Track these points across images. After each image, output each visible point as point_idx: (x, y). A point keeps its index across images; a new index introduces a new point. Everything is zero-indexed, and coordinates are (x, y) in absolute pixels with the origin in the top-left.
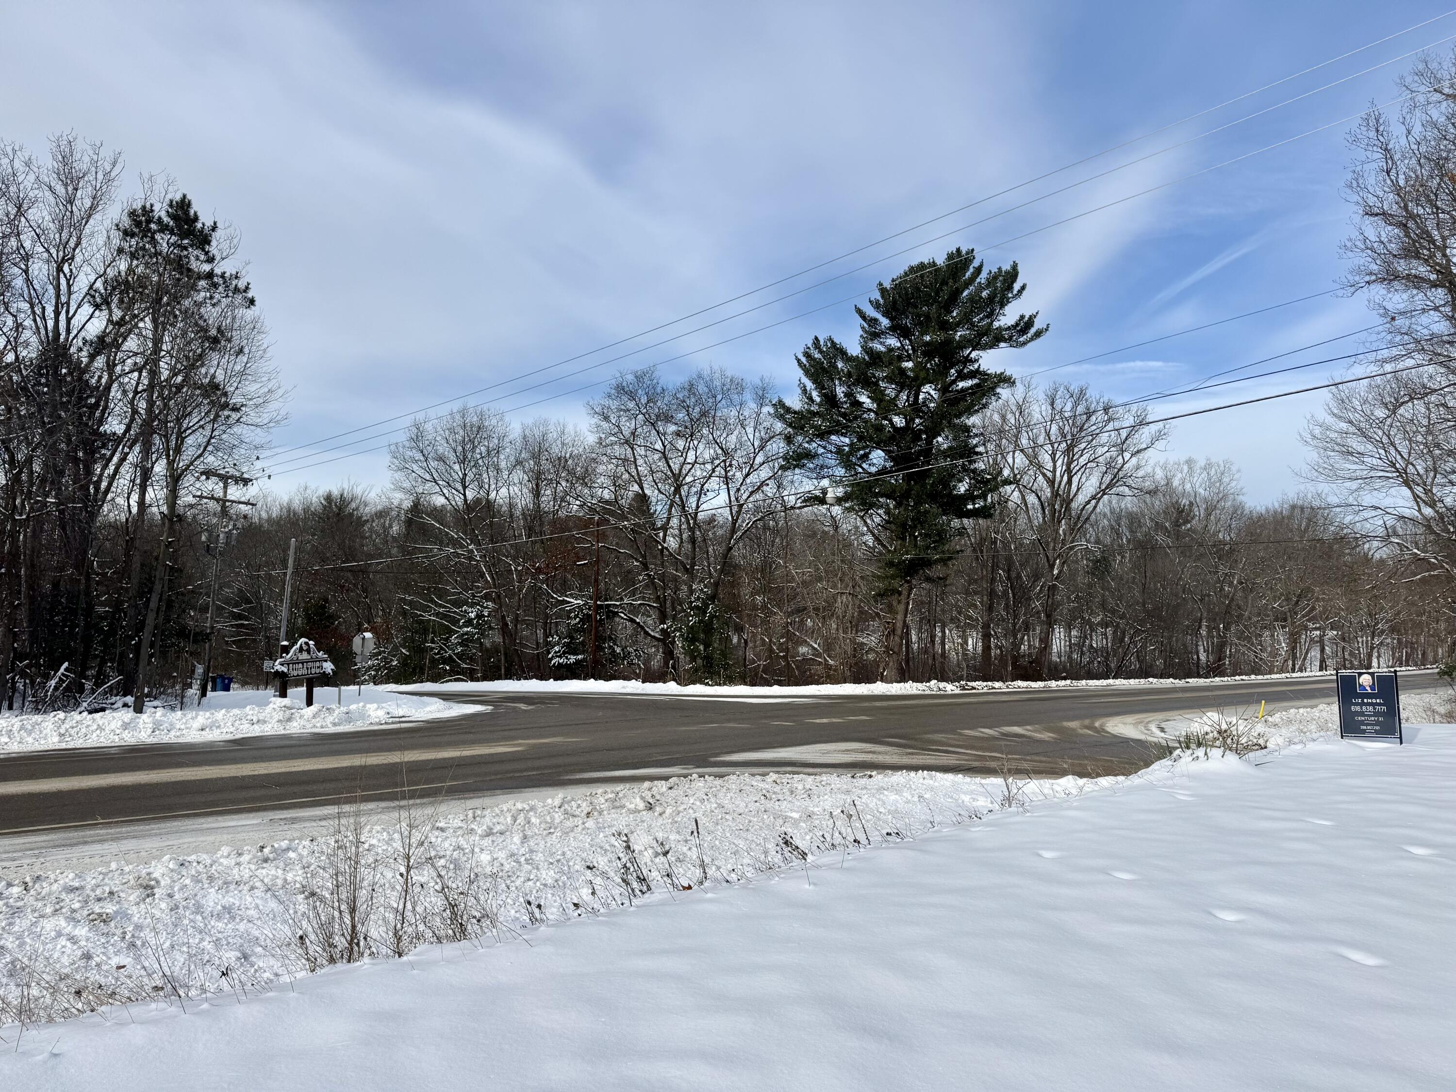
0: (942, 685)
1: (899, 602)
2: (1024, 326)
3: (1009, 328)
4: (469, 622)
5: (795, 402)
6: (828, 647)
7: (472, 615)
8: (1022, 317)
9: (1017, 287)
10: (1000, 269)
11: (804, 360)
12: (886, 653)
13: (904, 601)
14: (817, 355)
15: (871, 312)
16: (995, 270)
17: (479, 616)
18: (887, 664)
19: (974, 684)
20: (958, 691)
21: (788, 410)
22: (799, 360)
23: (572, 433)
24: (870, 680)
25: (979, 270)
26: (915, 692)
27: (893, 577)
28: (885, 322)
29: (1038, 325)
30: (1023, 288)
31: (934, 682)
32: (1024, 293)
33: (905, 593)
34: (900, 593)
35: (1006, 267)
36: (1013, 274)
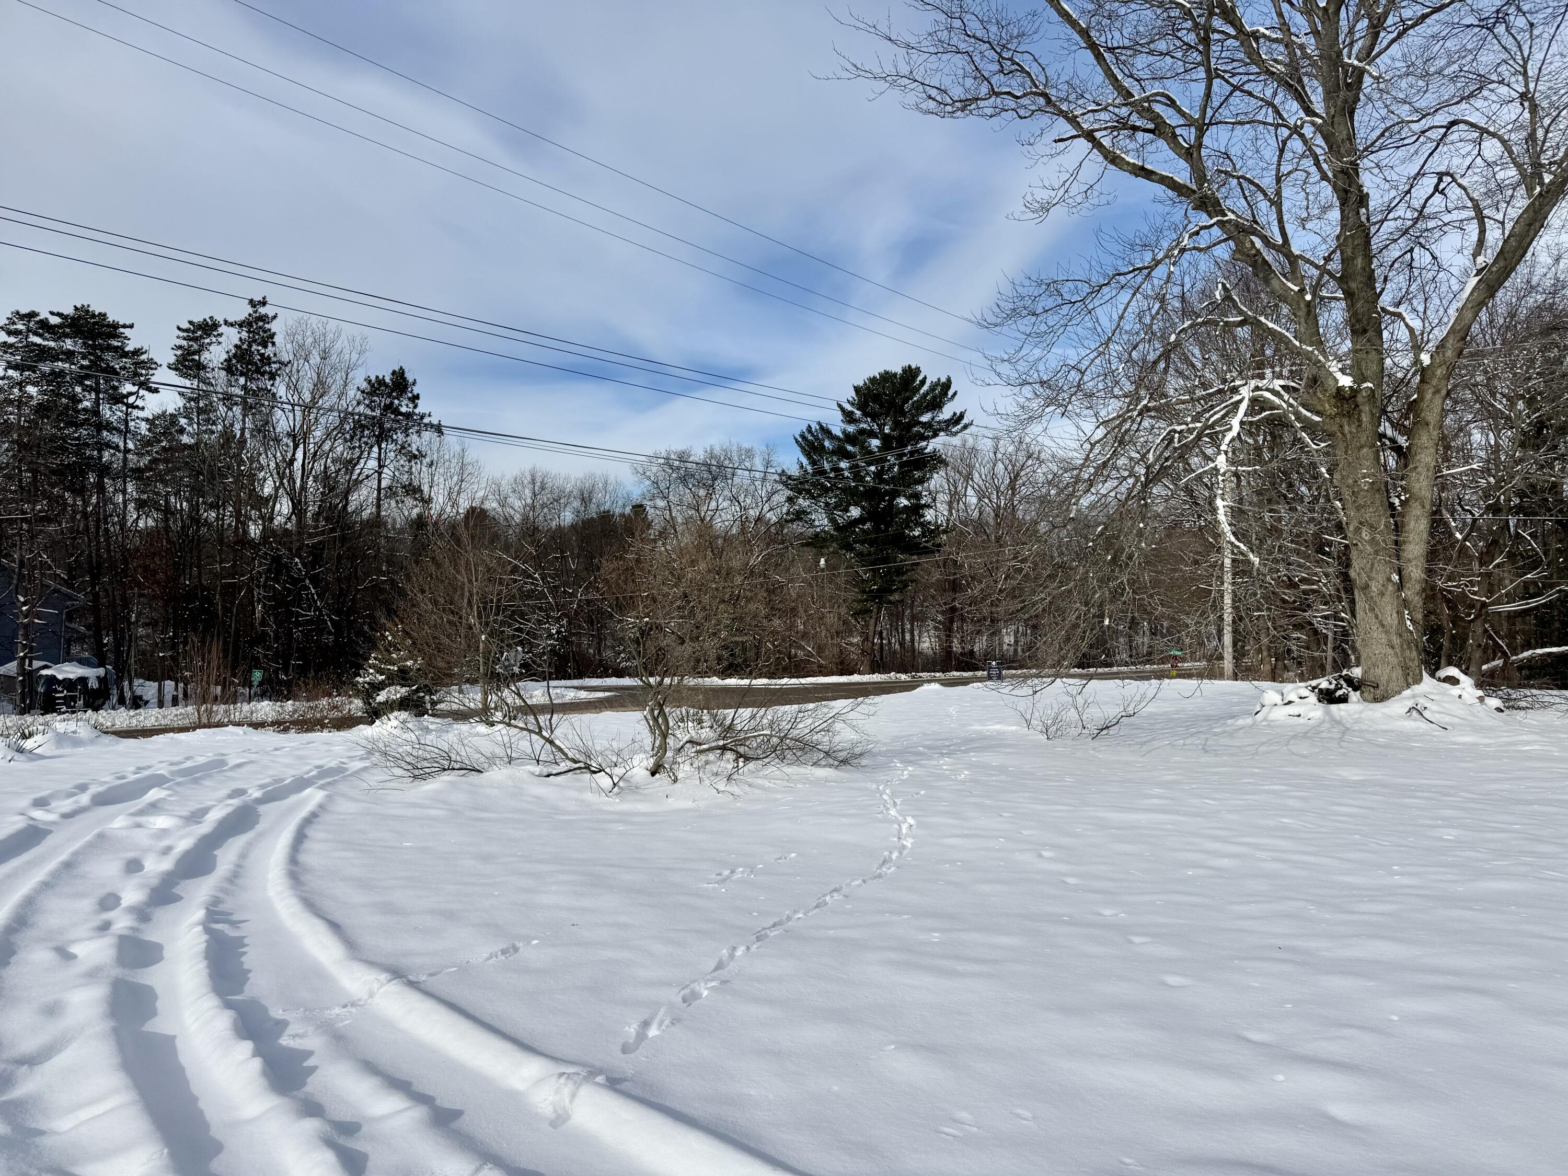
0: (898, 675)
1: (871, 617)
2: (957, 419)
3: (945, 421)
4: (550, 636)
5: (794, 471)
6: (820, 650)
7: (554, 631)
8: (955, 414)
9: (950, 393)
10: (939, 379)
11: (800, 439)
12: (862, 653)
13: (874, 617)
14: (810, 438)
15: (848, 407)
16: (935, 380)
17: (558, 632)
18: (862, 662)
19: (921, 674)
20: (909, 679)
21: (789, 477)
22: (796, 439)
23: (614, 482)
24: (851, 674)
25: (923, 382)
26: (879, 680)
27: (866, 600)
28: (858, 413)
29: (965, 421)
30: (955, 394)
31: (893, 674)
32: (956, 397)
33: (875, 611)
34: (872, 611)
35: (943, 380)
36: (947, 385)
